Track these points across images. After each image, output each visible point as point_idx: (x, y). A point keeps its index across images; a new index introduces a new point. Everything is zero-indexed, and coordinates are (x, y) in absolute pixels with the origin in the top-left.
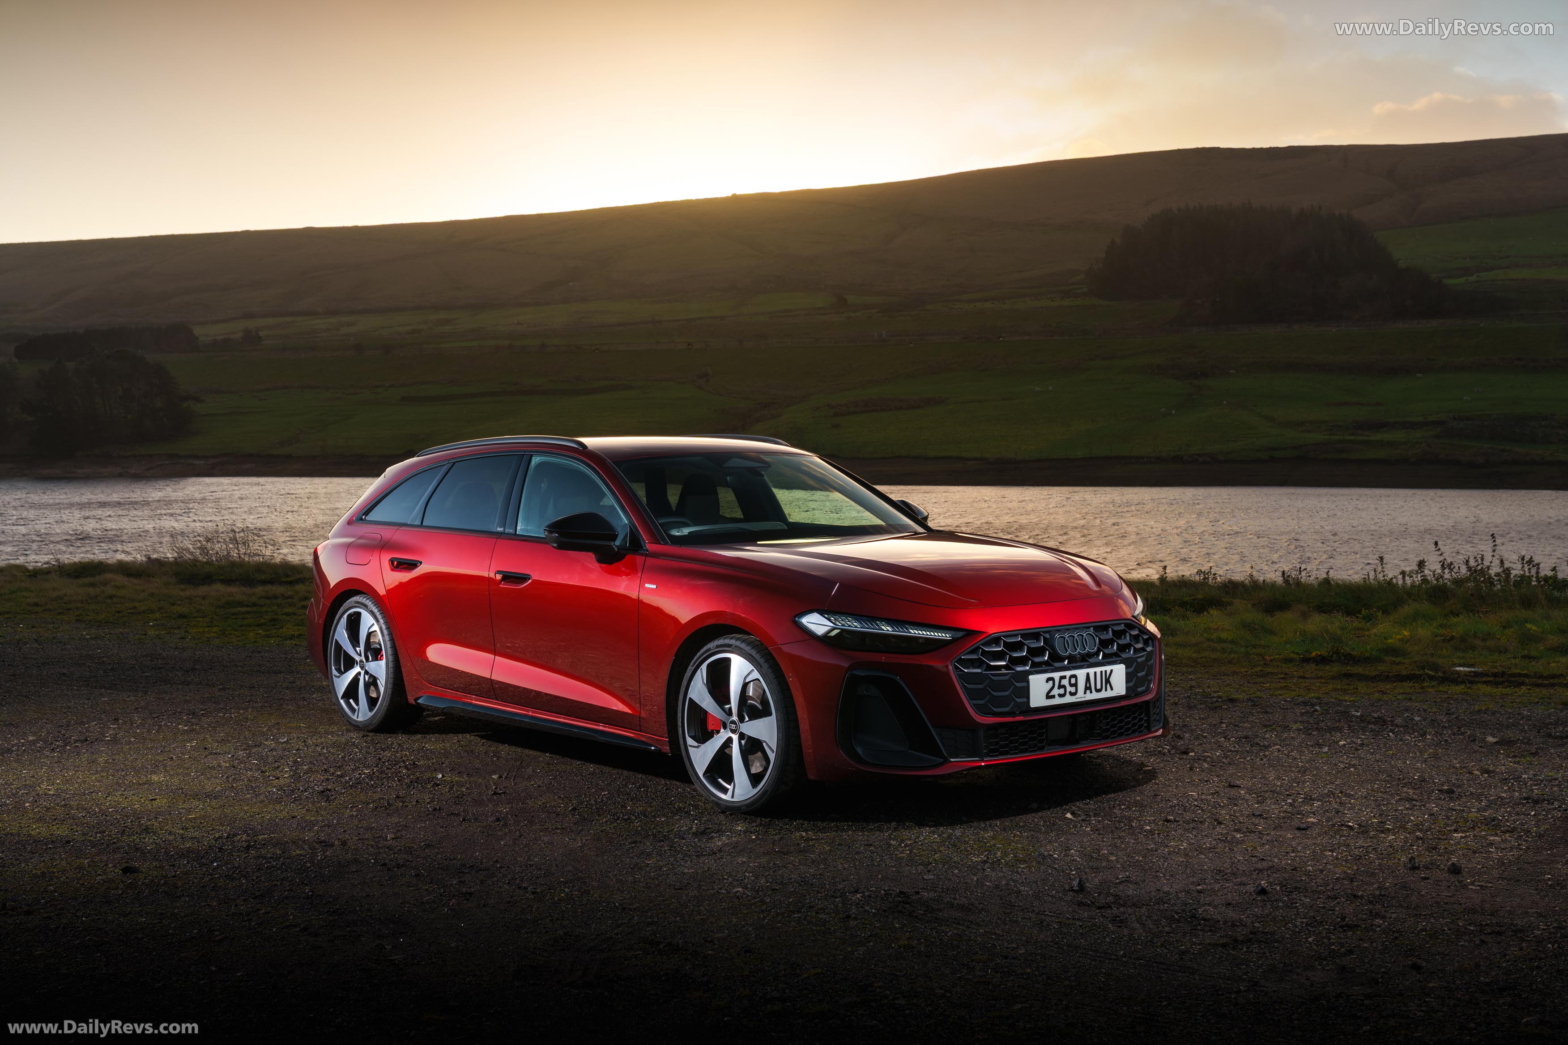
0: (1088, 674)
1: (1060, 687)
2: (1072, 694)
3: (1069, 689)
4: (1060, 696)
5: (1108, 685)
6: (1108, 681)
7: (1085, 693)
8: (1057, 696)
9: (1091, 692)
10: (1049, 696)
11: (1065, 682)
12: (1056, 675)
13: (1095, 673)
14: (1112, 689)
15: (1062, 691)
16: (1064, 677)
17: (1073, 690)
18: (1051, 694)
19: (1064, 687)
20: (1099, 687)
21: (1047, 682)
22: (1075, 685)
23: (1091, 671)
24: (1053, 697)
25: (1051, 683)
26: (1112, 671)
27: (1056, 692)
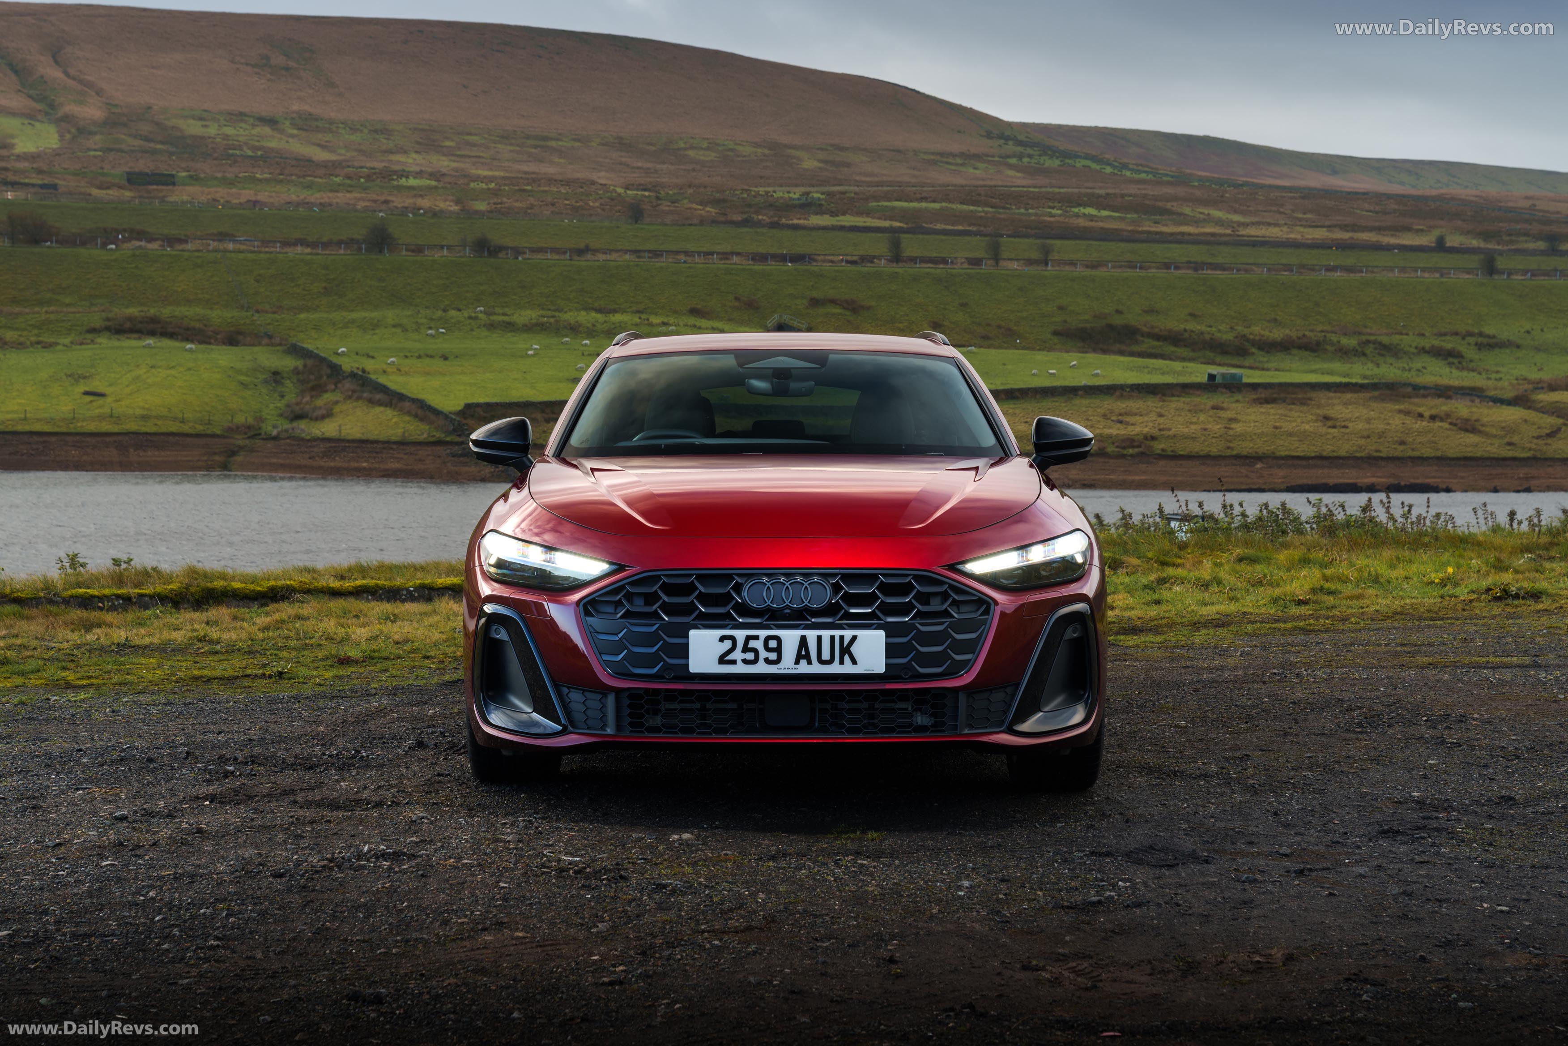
0: (803, 639)
1: (746, 649)
2: (767, 661)
3: (763, 654)
4: (745, 661)
5: (847, 658)
6: (846, 650)
7: (797, 662)
8: (739, 662)
9: (810, 662)
10: (722, 660)
11: (758, 645)
12: (740, 635)
13: (819, 638)
14: (854, 662)
15: (750, 656)
16: (756, 638)
17: (773, 656)
18: (728, 658)
19: (755, 651)
20: (826, 655)
21: (722, 639)
22: (778, 650)
23: (811, 635)
24: (734, 662)
25: (728, 644)
26: (854, 638)
27: (737, 655)
